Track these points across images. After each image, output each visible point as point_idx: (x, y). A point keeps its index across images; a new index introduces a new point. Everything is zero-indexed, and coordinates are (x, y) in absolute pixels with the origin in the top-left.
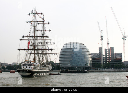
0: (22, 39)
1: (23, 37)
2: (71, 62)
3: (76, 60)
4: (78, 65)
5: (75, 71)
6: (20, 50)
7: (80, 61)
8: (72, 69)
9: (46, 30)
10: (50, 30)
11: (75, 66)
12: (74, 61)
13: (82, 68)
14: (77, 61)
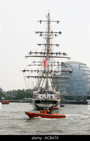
0: (28, 57)
1: (31, 53)
2: (68, 89)
3: (75, 86)
4: (77, 93)
5: (73, 101)
6: (24, 71)
7: (80, 87)
8: (70, 99)
9: (52, 45)
10: (58, 45)
11: (73, 94)
12: (72, 87)
13: (84, 97)
14: (76, 88)
